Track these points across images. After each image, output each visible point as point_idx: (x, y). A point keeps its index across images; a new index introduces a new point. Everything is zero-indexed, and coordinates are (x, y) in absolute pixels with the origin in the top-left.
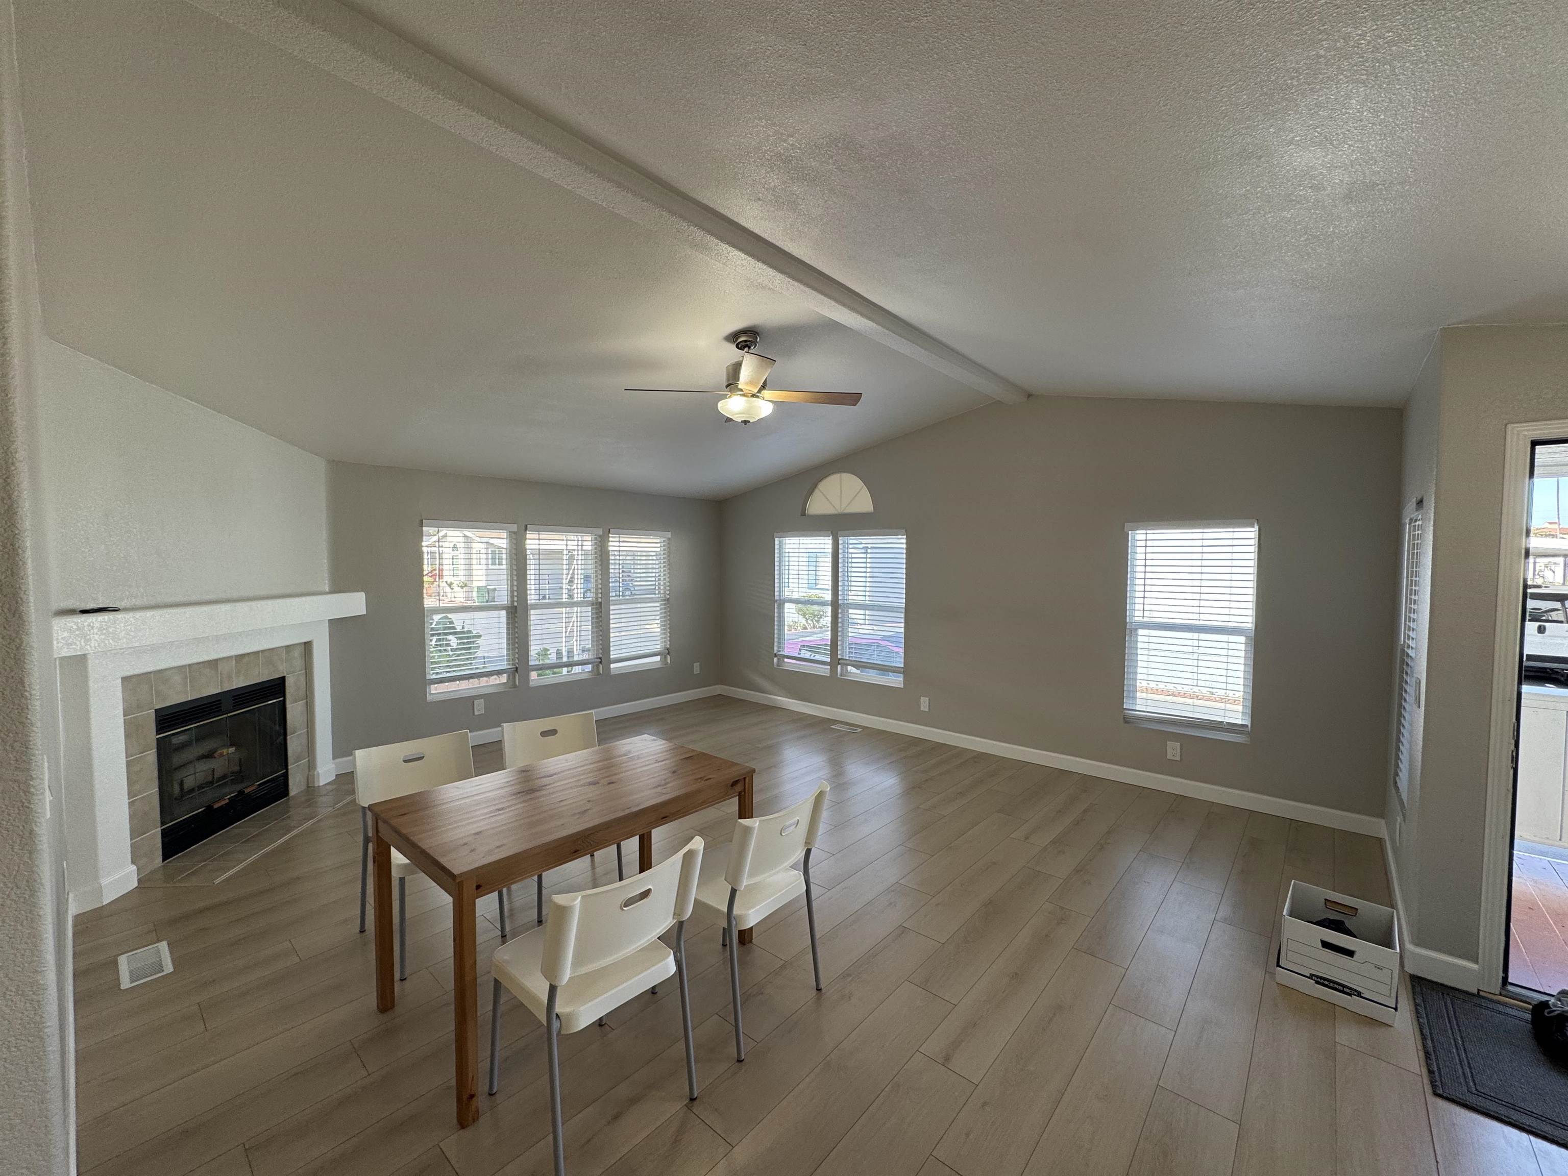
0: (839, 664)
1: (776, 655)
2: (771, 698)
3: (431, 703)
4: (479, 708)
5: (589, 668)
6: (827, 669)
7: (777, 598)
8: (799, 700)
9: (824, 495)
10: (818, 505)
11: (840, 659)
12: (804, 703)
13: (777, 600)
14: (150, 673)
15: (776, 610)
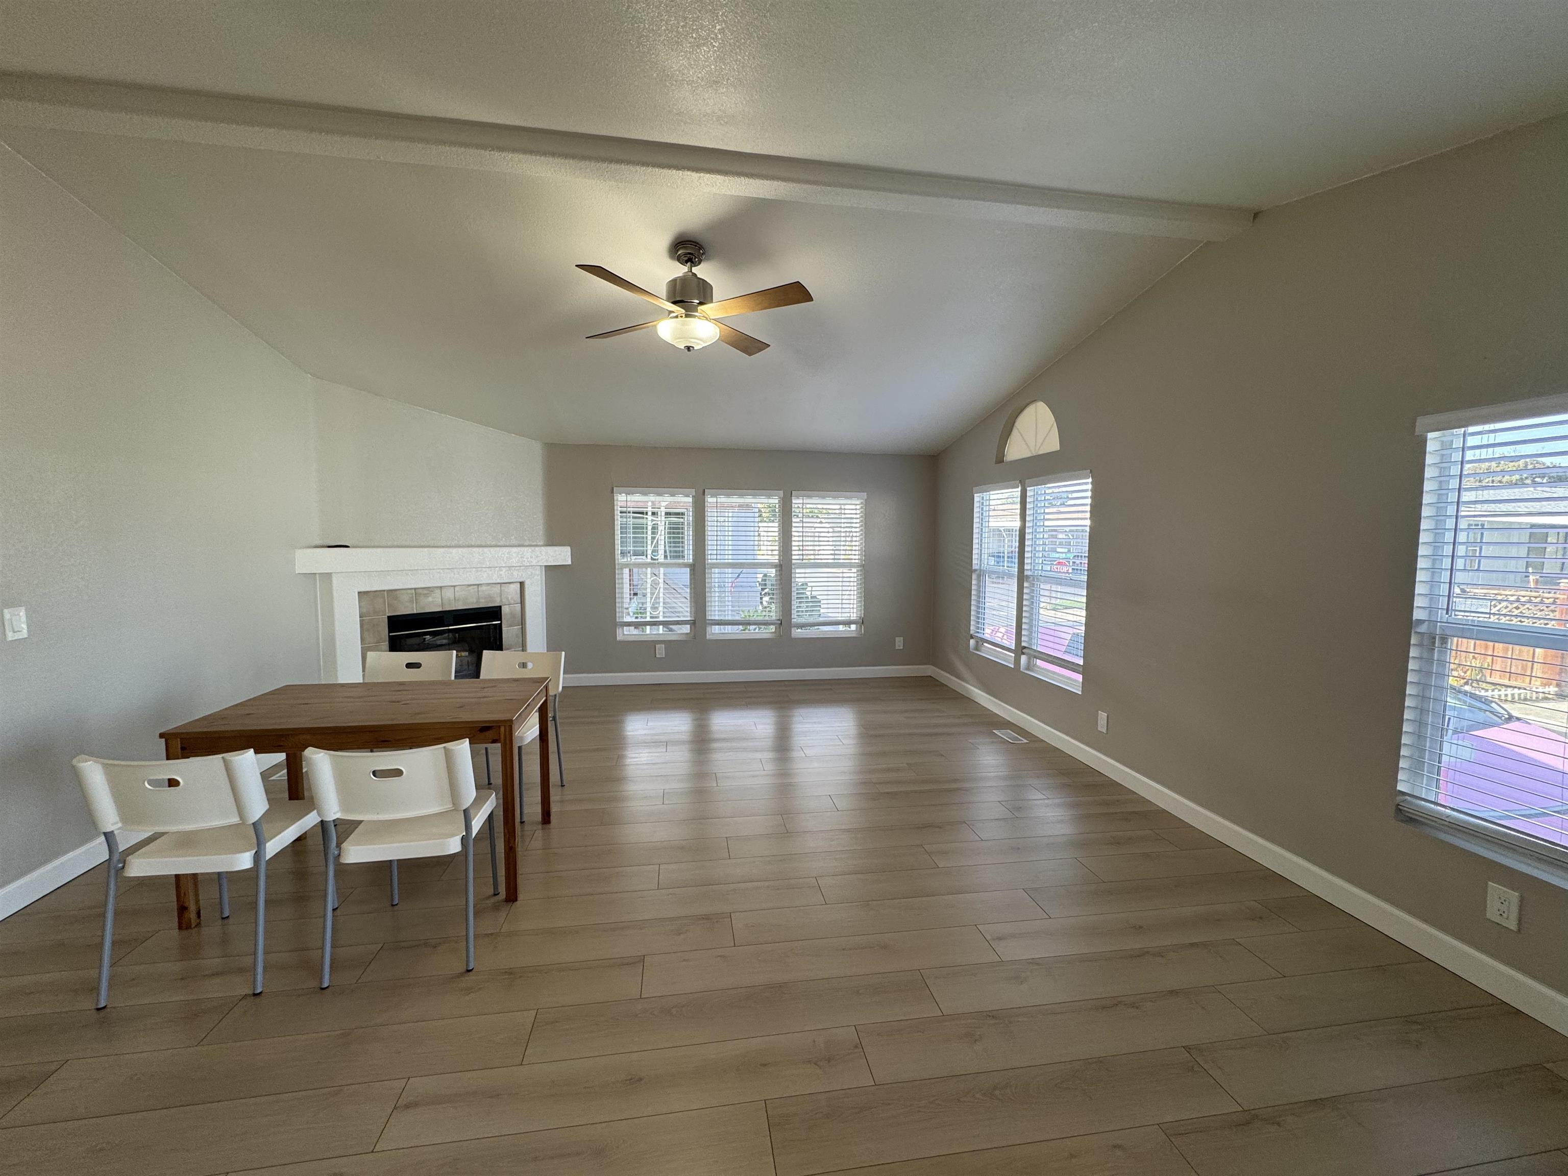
0: (1023, 653)
1: (972, 637)
2: (965, 687)
3: (620, 641)
4: (661, 651)
5: (772, 628)
6: (1011, 656)
7: (974, 567)
8: (987, 693)
9: (1022, 435)
10: (1016, 450)
11: (1025, 648)
12: (992, 698)
13: (976, 570)
14: (384, 591)
15: (974, 582)
